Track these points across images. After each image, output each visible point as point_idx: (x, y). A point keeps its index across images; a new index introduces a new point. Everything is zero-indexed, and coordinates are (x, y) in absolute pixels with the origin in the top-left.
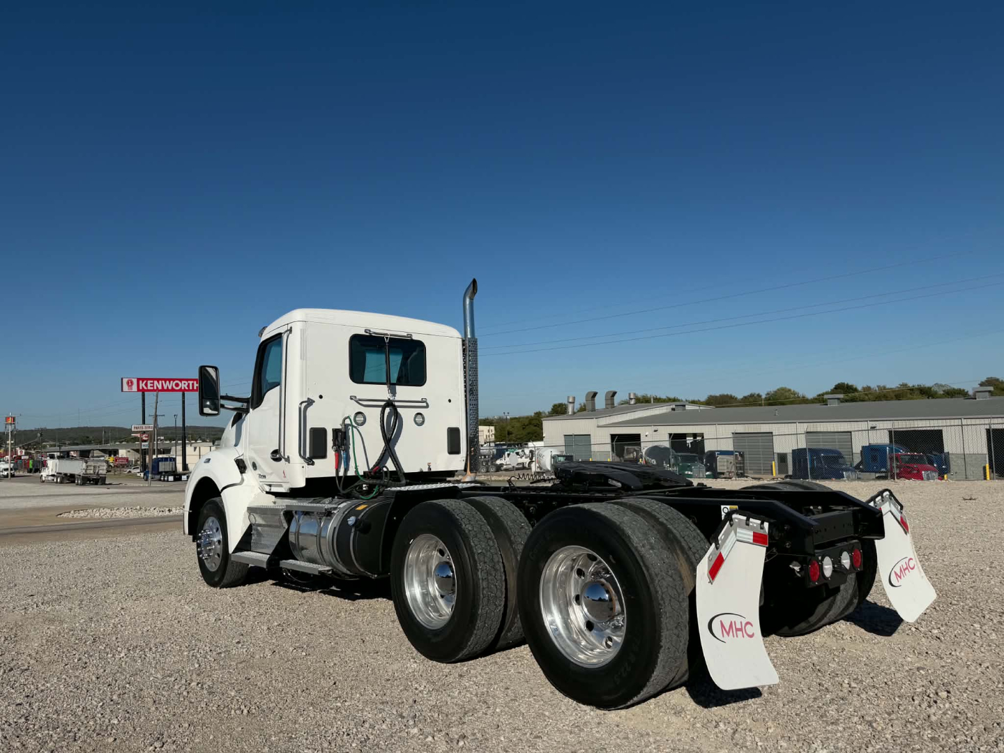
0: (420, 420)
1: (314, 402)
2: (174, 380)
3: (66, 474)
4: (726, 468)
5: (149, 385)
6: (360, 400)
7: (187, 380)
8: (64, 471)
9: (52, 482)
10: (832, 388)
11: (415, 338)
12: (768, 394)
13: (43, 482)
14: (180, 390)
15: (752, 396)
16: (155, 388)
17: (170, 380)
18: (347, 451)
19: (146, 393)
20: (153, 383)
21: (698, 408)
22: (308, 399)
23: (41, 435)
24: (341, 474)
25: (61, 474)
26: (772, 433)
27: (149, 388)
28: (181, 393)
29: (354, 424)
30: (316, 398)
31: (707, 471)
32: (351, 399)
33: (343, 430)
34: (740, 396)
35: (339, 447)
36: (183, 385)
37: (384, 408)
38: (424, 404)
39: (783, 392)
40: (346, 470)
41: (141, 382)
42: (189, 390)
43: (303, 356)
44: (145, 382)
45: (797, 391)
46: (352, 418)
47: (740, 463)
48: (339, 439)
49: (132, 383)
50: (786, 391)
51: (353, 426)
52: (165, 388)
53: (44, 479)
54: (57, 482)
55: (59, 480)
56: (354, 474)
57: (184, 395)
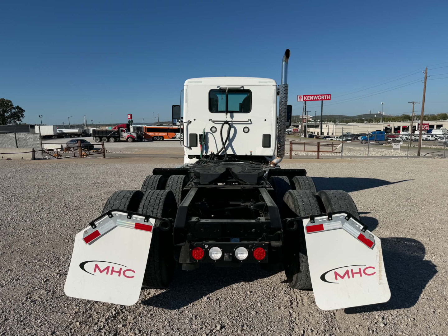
0: (246, 130)
1: (191, 122)
2: (318, 95)
5: (308, 98)
6: (214, 121)
7: (324, 95)
11: (245, 88)
14: (321, 100)
16: (310, 99)
17: (316, 95)
19: (307, 102)
20: (310, 97)
22: (189, 121)
24: (204, 154)
27: (308, 99)
28: (321, 101)
29: (211, 132)
30: (192, 120)
32: (210, 120)
33: (204, 135)
35: (202, 142)
36: (322, 97)
38: (250, 122)
40: (207, 153)
41: (305, 97)
42: (325, 100)
43: (186, 102)
44: (306, 97)
48: (202, 139)
49: (301, 97)
52: (315, 99)
56: (210, 154)
57: (322, 102)
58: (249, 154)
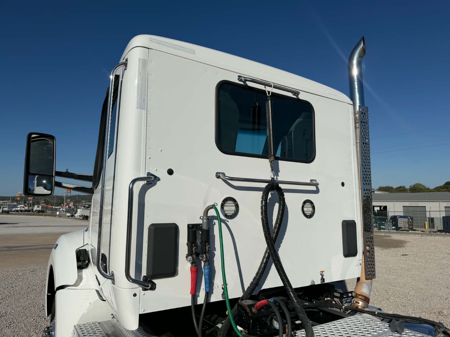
1: (159, 179)
3: (84, 216)
4: (403, 225)
6: (232, 179)
8: (84, 214)
9: (79, 219)
10: (444, 184)
11: (302, 97)
12: (411, 186)
13: (76, 219)
15: (400, 187)
18: (210, 262)
21: (381, 193)
22: (149, 174)
23: (78, 198)
24: (201, 300)
25: (83, 215)
26: (425, 207)
29: (222, 217)
30: (162, 174)
31: (393, 226)
32: (218, 177)
33: (205, 227)
34: (395, 187)
35: (197, 255)
37: (266, 192)
38: (314, 188)
39: (418, 185)
40: (208, 294)
43: (143, 104)
45: (425, 185)
46: (219, 208)
47: (411, 223)
48: (198, 241)
50: (419, 185)
51: (221, 221)
53: (76, 217)
54: (81, 219)
55: (82, 218)
56: (220, 299)
58: (318, 282)
